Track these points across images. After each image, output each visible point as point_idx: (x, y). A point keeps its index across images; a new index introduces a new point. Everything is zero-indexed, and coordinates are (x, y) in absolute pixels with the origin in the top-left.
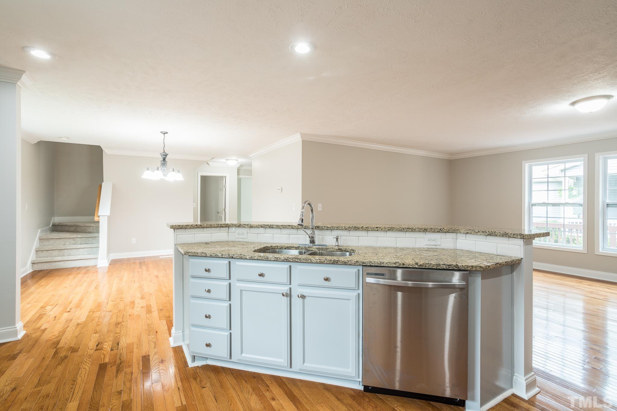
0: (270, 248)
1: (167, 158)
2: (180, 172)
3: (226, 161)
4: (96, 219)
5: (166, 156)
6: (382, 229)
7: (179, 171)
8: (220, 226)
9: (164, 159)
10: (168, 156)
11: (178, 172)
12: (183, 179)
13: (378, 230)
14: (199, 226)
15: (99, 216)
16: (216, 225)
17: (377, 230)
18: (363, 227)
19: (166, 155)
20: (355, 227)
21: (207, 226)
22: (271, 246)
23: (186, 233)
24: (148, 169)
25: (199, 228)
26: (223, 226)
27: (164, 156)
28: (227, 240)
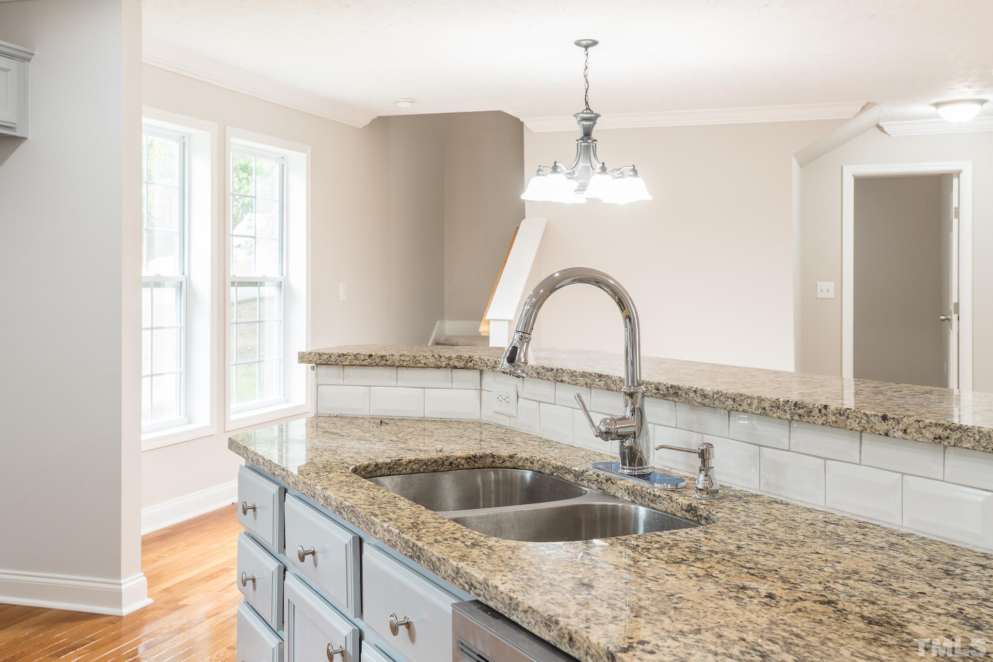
0: (508, 464)
1: (595, 128)
2: (638, 174)
3: (933, 109)
4: (483, 329)
5: (591, 123)
6: (905, 431)
7: (635, 171)
8: (444, 364)
9: (587, 134)
10: (599, 120)
11: (632, 173)
12: (649, 197)
13: (891, 433)
14: (378, 360)
15: (488, 322)
16: (433, 360)
17: (887, 435)
18: (826, 407)
19: (594, 119)
20: (796, 404)
21: (403, 361)
22: (511, 457)
23: (346, 382)
24: (539, 170)
25: (377, 365)
26: (457, 364)
27: (585, 123)
28: (476, 417)
